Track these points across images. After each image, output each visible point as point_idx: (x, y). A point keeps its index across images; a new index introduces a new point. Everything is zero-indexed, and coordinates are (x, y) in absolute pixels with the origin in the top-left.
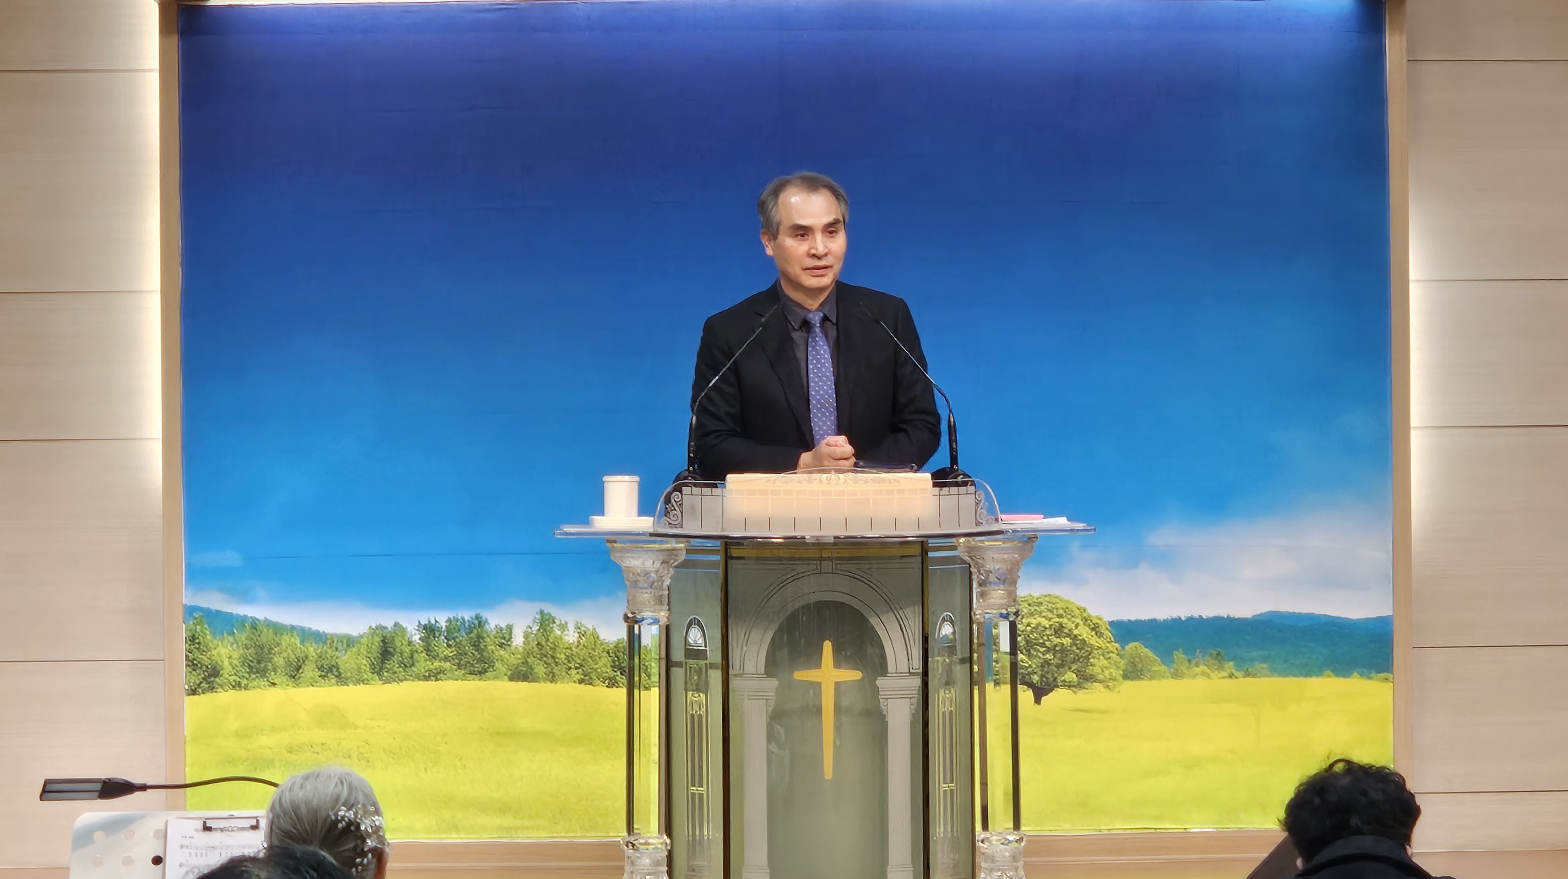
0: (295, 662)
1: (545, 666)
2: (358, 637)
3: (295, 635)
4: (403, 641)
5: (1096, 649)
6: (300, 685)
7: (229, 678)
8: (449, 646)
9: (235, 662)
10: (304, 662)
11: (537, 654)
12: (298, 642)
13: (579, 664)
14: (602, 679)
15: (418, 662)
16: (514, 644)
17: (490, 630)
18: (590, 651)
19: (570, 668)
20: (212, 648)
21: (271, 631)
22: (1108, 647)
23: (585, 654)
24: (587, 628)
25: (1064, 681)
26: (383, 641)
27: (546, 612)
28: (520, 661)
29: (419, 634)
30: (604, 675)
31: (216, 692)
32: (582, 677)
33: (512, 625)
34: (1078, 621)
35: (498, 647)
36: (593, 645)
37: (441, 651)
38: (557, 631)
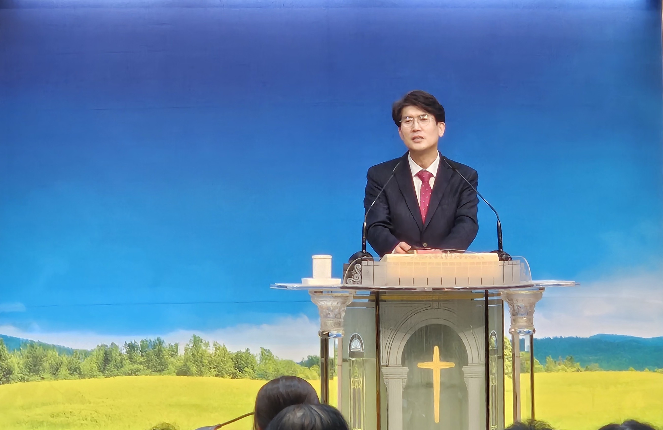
0: (56, 366)
1: (197, 367)
2: (90, 351)
3: (56, 351)
4: (117, 354)
6: (58, 379)
7: (18, 375)
8: (142, 356)
9: (21, 366)
10: (60, 365)
11: (192, 360)
12: (57, 354)
13: (216, 365)
14: (228, 374)
15: (125, 365)
16: (179, 354)
17: (165, 347)
18: (222, 358)
19: (211, 368)
20: (8, 358)
21: (41, 349)
23: (219, 360)
24: (220, 345)
26: (106, 353)
27: (197, 336)
28: (182, 364)
29: (126, 349)
30: (229, 372)
31: (11, 383)
32: (217, 373)
33: (178, 344)
35: (170, 357)
36: (224, 356)
37: (138, 359)
38: (203, 347)
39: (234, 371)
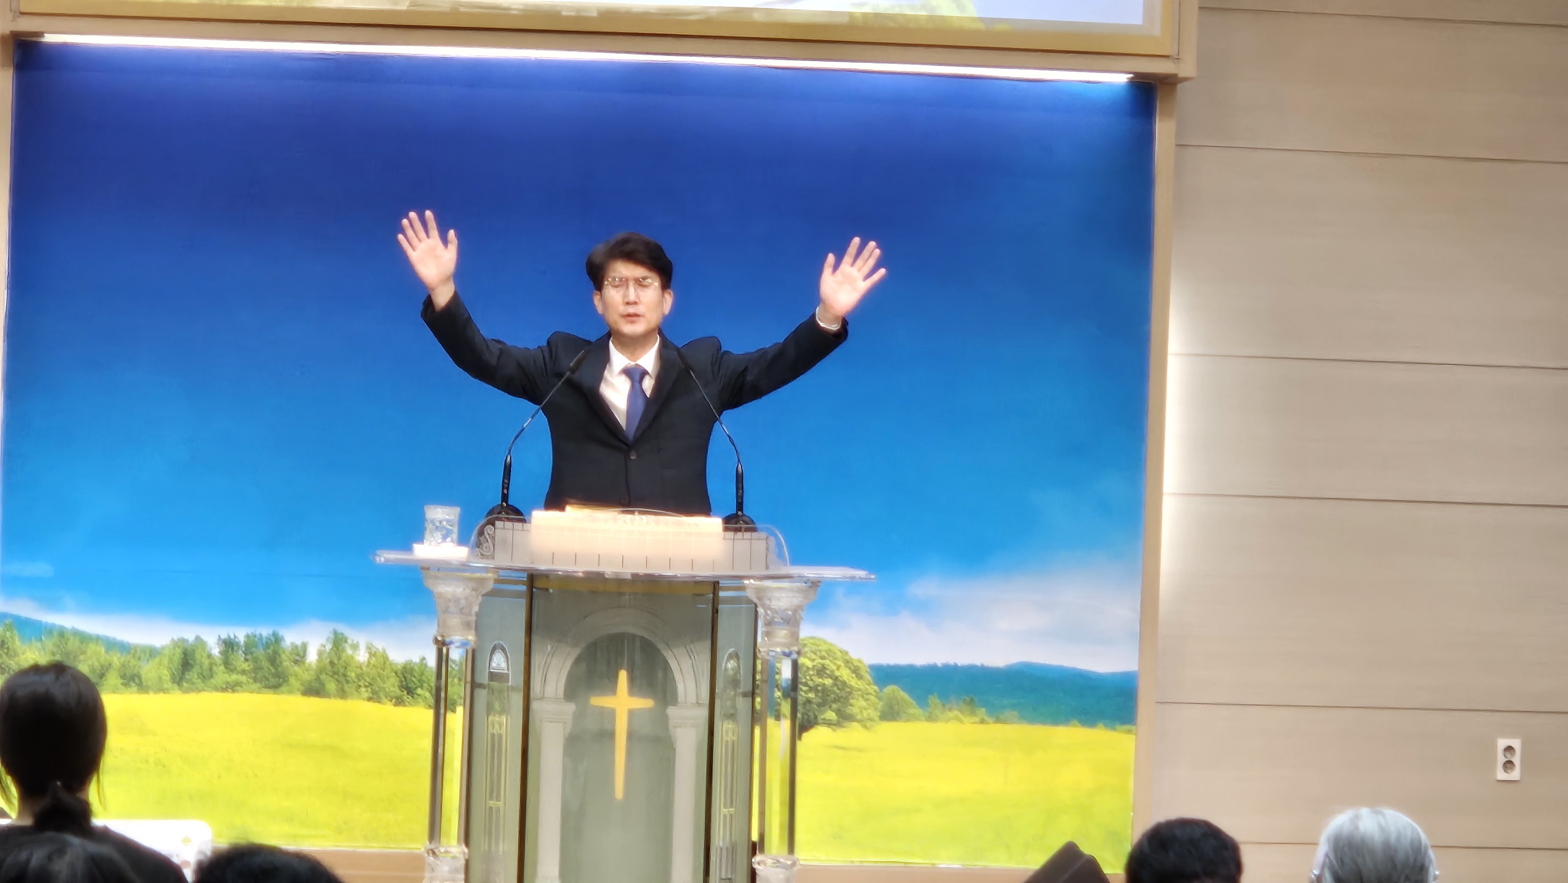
0: (101, 669)
1: (336, 683)
2: (161, 649)
3: (101, 645)
4: (203, 654)
5: (856, 691)
8: (246, 660)
10: (107, 670)
11: (330, 672)
12: (103, 650)
13: (370, 684)
14: (389, 698)
15: (216, 674)
16: (308, 661)
17: (285, 648)
18: (379, 671)
19: (360, 686)
20: (20, 653)
21: (77, 640)
22: (867, 690)
23: (374, 674)
24: (377, 649)
25: (824, 719)
26: (184, 654)
27: (339, 632)
28: (313, 678)
29: (218, 648)
30: (391, 694)
32: (371, 695)
33: (307, 644)
34: (840, 663)
35: (293, 664)
36: (382, 666)
37: (238, 664)
38: (350, 652)
39: (399, 694)
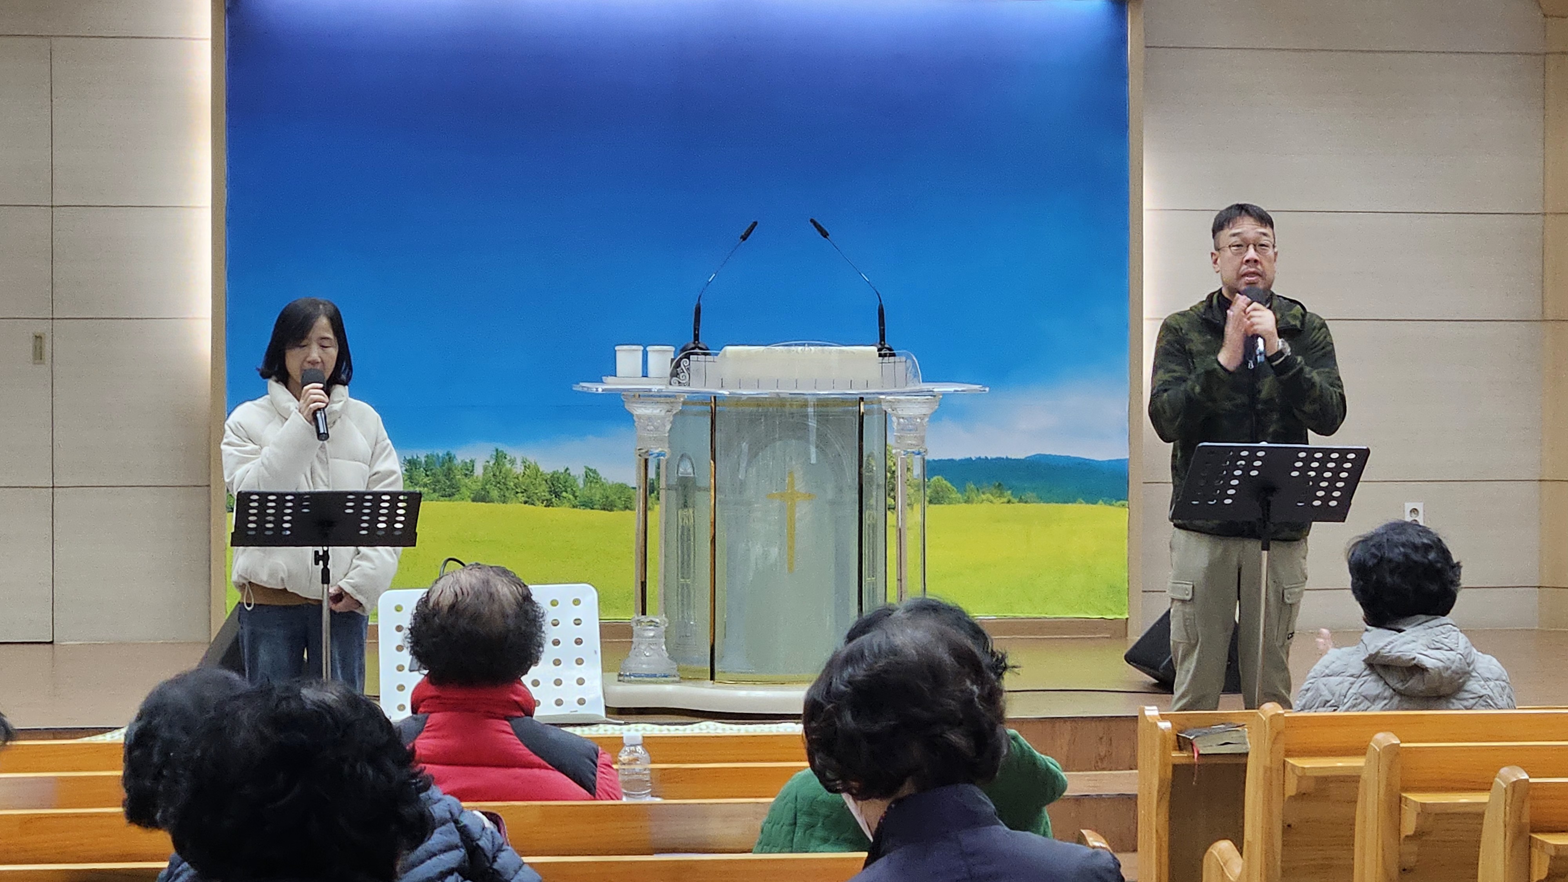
1: (499, 491)
8: (427, 475)
11: (493, 482)
13: (525, 490)
14: (541, 501)
16: (475, 475)
17: (457, 464)
18: (532, 480)
19: (517, 493)
23: (529, 482)
24: (531, 463)
27: (500, 449)
28: (480, 487)
30: (542, 498)
32: (527, 499)
33: (474, 461)
35: (464, 477)
36: (535, 476)
37: (421, 479)
38: (508, 466)
39: (549, 497)
